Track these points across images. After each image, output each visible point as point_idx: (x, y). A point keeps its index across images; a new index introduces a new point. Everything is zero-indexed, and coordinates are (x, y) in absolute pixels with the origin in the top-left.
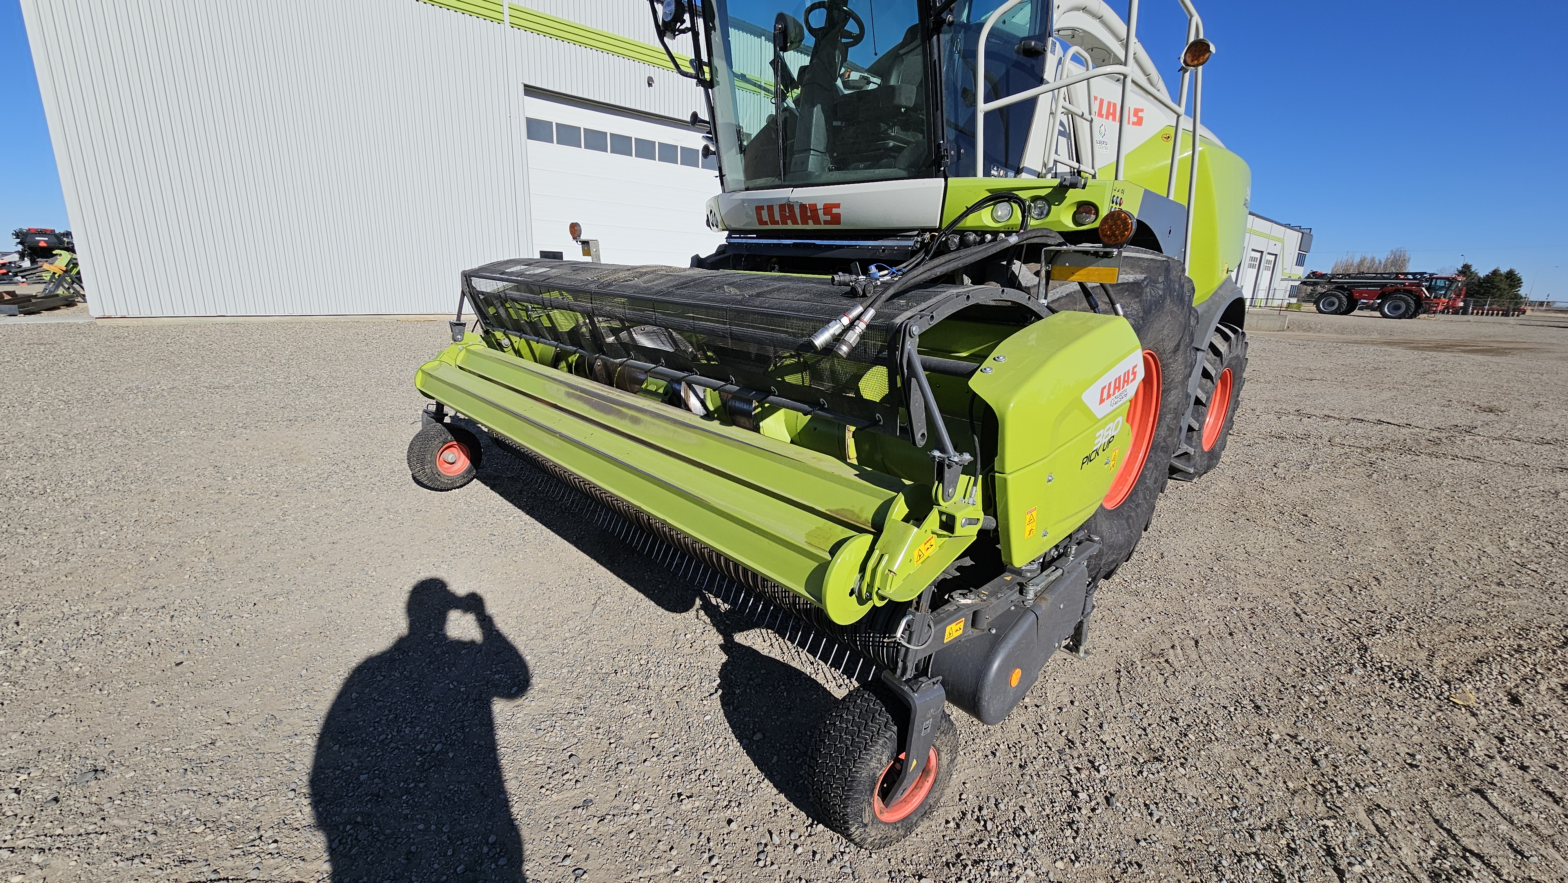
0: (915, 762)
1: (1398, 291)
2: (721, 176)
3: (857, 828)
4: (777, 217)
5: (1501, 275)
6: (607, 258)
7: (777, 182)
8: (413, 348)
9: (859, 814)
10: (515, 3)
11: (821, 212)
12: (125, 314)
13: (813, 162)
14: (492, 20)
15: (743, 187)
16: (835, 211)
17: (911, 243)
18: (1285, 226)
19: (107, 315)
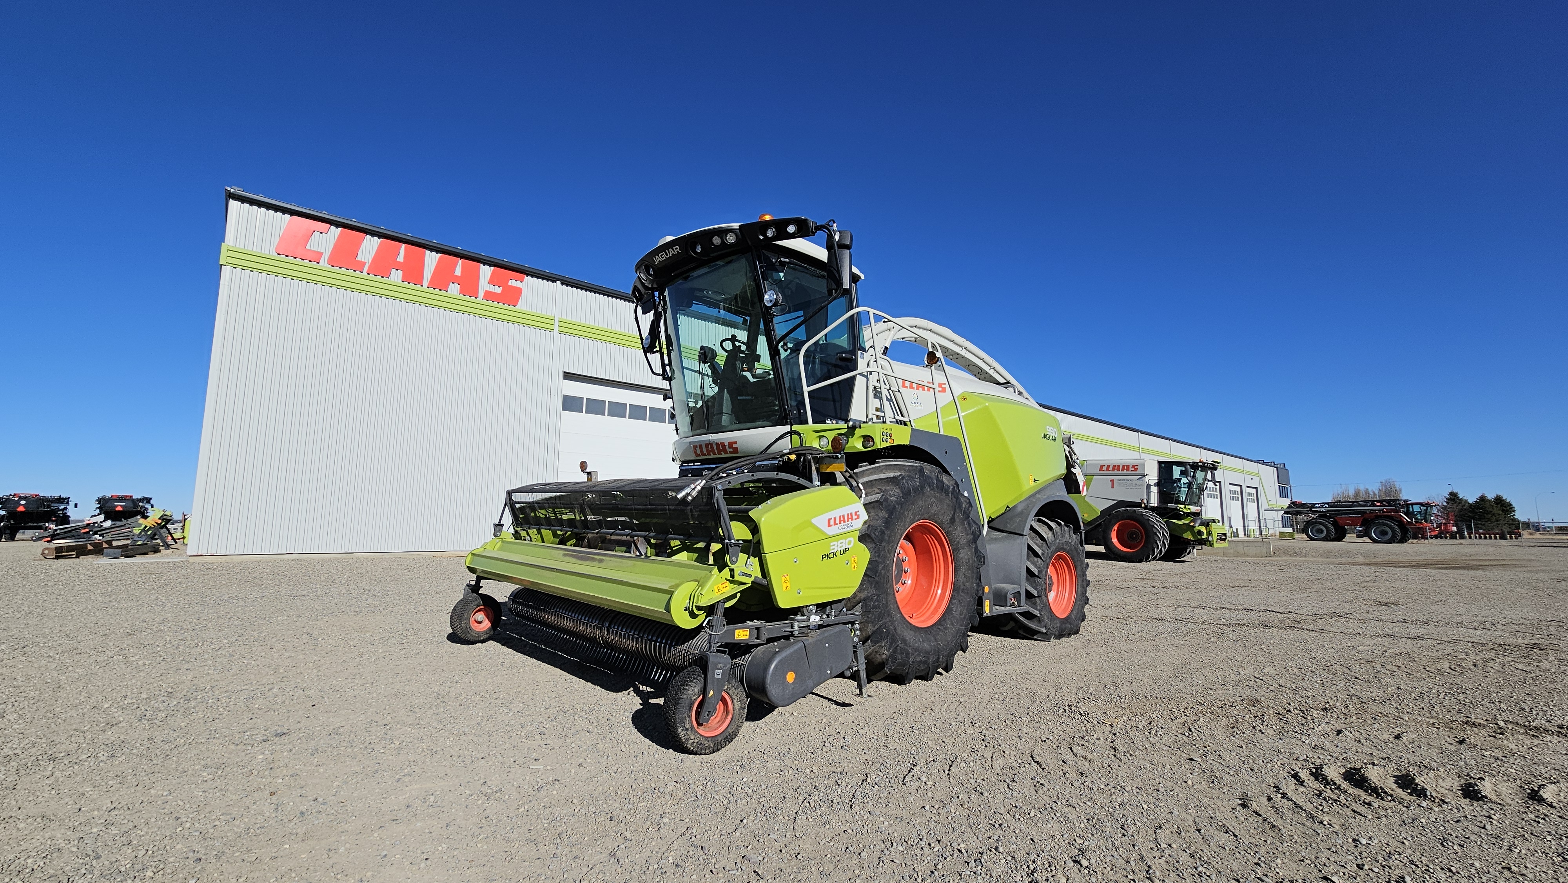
0: (711, 693)
1: (1378, 517)
2: (677, 430)
3: (682, 730)
4: (705, 452)
5: (1490, 501)
6: (601, 478)
7: (705, 431)
8: (447, 573)
9: (682, 722)
10: (564, 318)
11: (727, 447)
12: (214, 552)
13: (725, 420)
14: (545, 329)
15: (691, 434)
16: (734, 446)
17: (777, 462)
18: (1257, 462)
19: (200, 553)
